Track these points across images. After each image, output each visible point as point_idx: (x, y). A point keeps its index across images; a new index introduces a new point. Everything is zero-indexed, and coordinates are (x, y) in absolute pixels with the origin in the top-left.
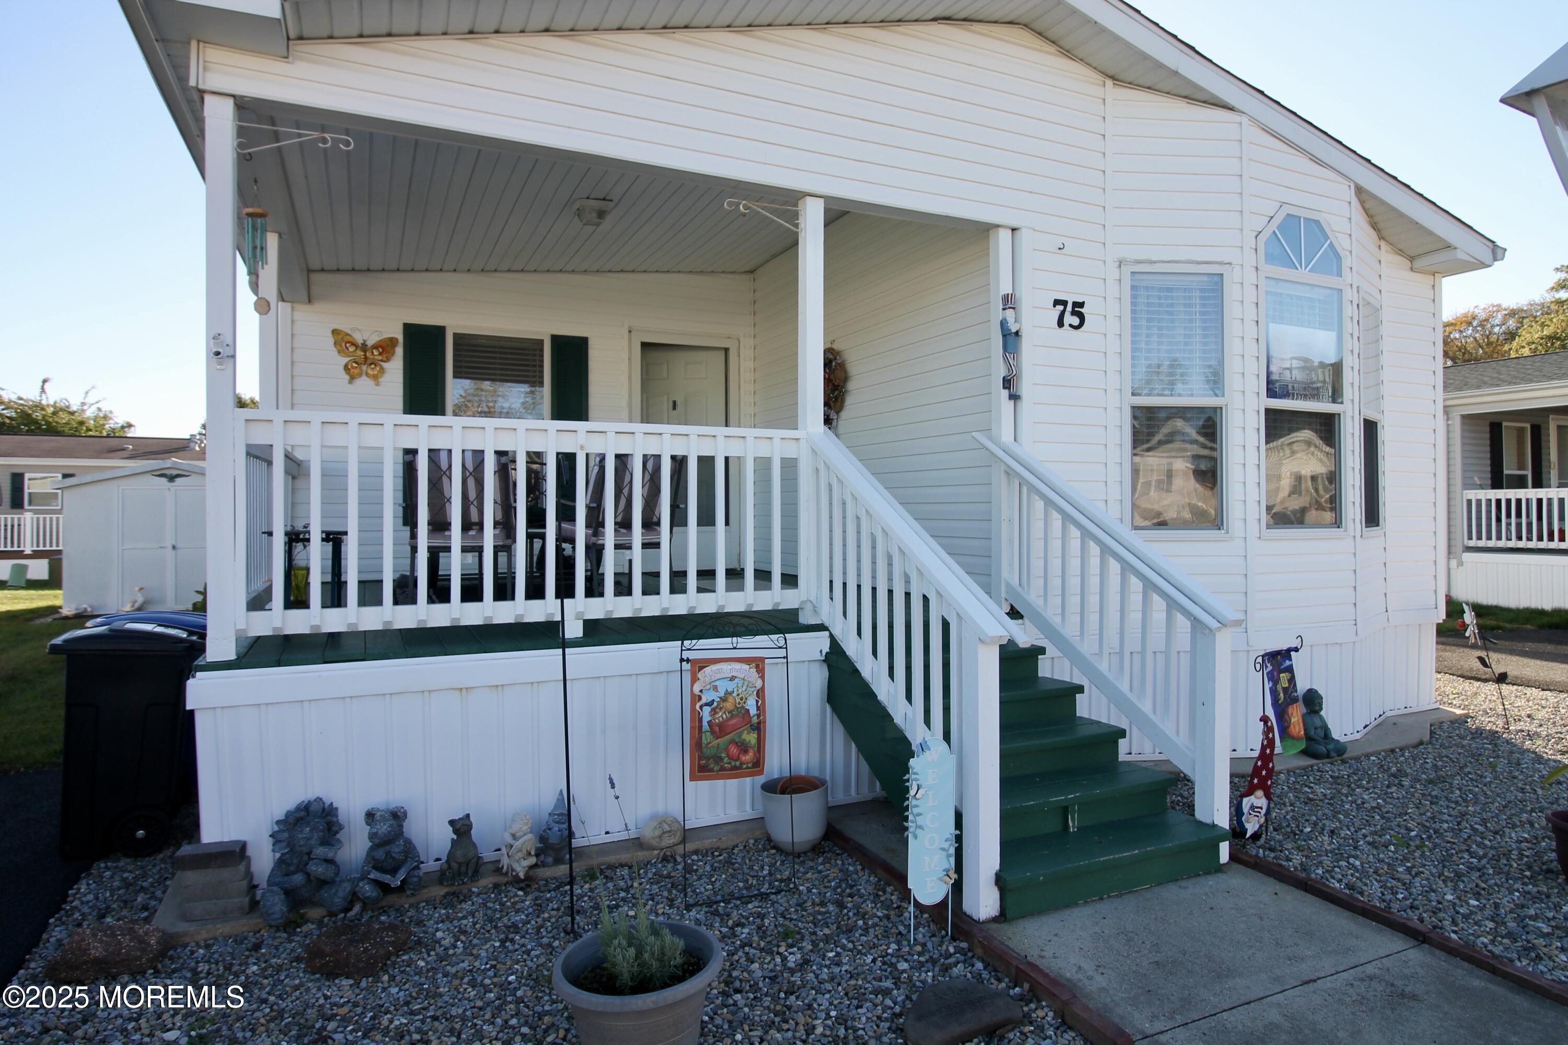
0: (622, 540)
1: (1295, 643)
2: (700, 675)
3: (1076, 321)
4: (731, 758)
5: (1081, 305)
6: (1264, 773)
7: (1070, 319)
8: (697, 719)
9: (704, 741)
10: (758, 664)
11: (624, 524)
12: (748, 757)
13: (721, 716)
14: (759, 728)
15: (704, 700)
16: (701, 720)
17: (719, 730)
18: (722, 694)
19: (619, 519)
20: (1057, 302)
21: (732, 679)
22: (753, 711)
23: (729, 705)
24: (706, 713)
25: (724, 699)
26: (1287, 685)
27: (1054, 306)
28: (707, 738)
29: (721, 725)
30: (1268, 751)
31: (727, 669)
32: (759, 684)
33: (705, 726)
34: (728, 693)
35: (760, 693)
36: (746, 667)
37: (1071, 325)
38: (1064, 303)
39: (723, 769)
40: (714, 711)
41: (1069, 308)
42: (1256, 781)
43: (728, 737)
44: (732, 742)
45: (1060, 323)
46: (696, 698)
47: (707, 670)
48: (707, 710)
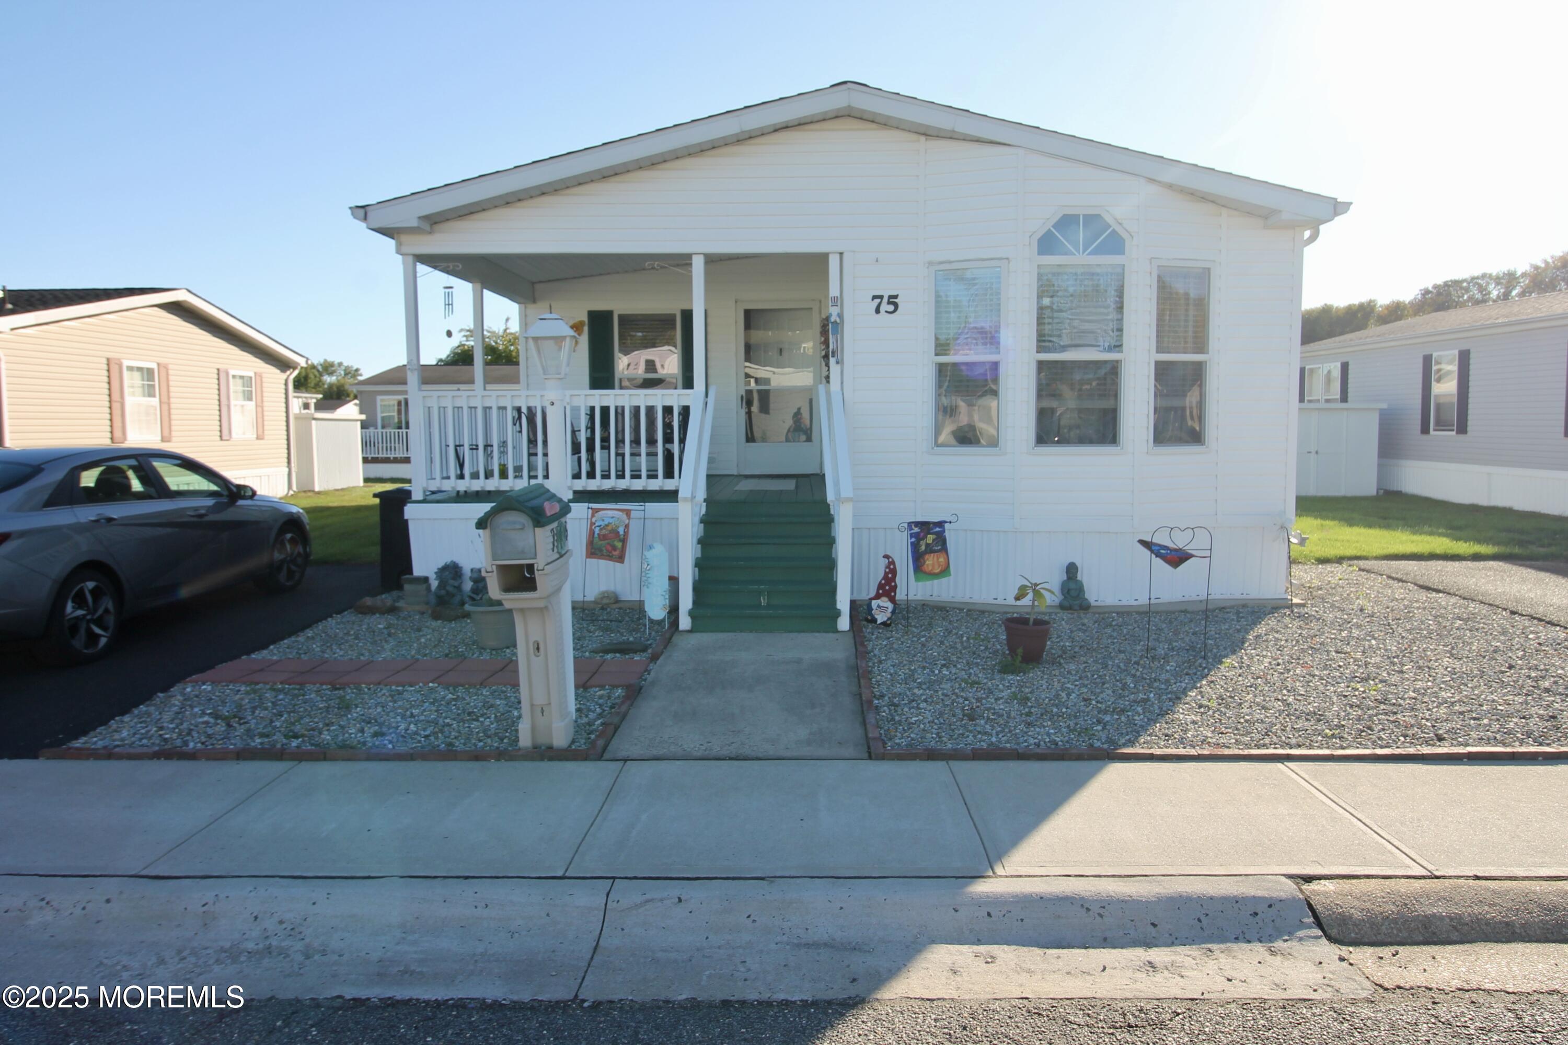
0: (635, 451)
1: (953, 519)
2: (596, 515)
3: (891, 308)
4: (608, 551)
5: (896, 297)
6: (887, 588)
7: (885, 307)
8: (592, 533)
9: (595, 541)
10: (628, 513)
11: (636, 441)
12: (616, 553)
13: (604, 532)
14: (624, 541)
15: (597, 524)
16: (594, 533)
17: (603, 537)
18: (606, 523)
19: (633, 439)
20: (874, 297)
21: (613, 517)
22: (622, 532)
23: (609, 528)
24: (597, 531)
25: (607, 525)
26: (931, 542)
27: (873, 300)
28: (596, 540)
29: (604, 535)
30: (890, 576)
31: (610, 513)
32: (627, 522)
33: (596, 535)
34: (609, 523)
35: (627, 526)
36: (621, 513)
37: (886, 312)
38: (881, 297)
39: (603, 555)
40: (601, 530)
41: (885, 300)
42: (881, 591)
43: (606, 542)
44: (608, 544)
45: (878, 311)
46: (592, 524)
47: (600, 513)
48: (598, 528)
